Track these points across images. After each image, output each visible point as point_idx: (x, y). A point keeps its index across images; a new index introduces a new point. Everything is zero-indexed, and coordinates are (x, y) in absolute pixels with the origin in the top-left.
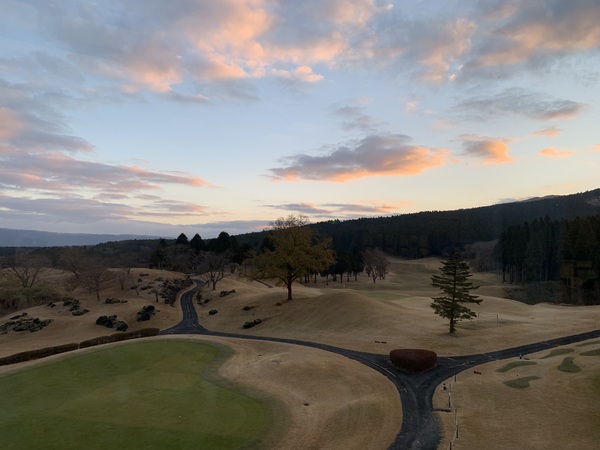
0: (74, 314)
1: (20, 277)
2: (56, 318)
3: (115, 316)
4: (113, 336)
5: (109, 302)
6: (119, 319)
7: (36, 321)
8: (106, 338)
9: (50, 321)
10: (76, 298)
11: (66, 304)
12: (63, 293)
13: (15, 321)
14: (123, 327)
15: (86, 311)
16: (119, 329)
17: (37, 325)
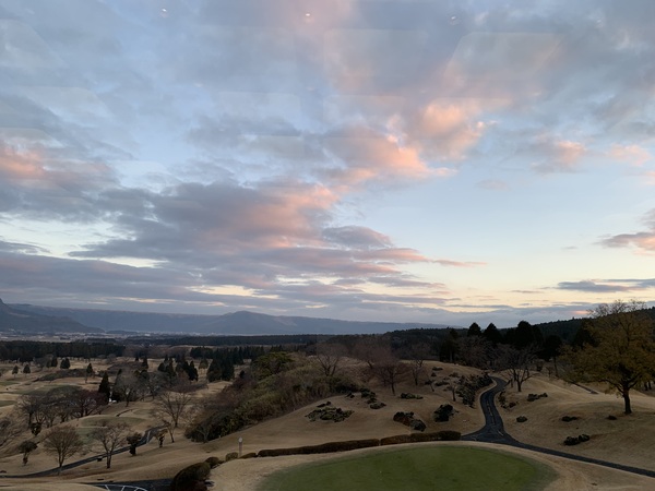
0: (372, 407)
1: (323, 365)
2: (356, 410)
3: (412, 414)
4: (413, 435)
5: (404, 396)
6: (416, 416)
7: (339, 411)
8: (405, 436)
9: (351, 412)
10: (372, 390)
11: (364, 396)
12: (360, 384)
13: (322, 409)
14: (421, 427)
15: (383, 405)
16: (416, 428)
17: (340, 416)
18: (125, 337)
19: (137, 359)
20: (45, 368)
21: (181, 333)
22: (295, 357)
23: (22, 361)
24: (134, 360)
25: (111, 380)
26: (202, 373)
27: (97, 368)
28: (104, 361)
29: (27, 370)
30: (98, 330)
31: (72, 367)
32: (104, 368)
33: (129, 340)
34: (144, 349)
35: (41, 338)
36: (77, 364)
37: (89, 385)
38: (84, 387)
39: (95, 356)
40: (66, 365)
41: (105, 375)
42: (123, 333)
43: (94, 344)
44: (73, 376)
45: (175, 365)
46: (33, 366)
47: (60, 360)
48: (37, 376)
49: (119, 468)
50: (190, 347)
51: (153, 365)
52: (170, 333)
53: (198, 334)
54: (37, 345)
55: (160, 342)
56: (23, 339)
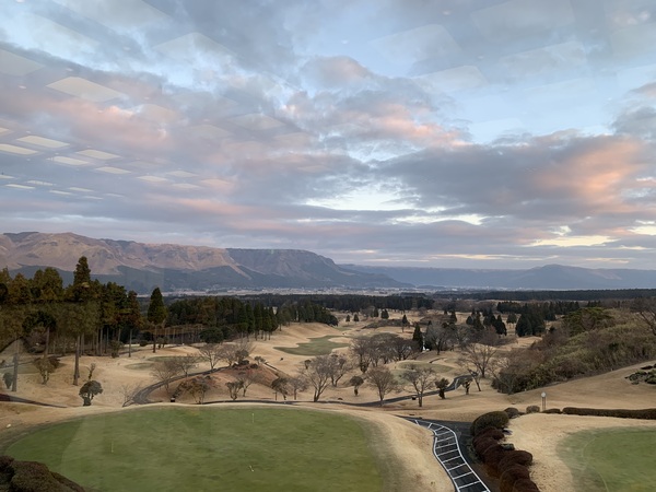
1: (649, 323)
13: (647, 371)
18: (434, 291)
19: (446, 313)
20: (370, 318)
21: (488, 288)
22: (615, 313)
23: (352, 311)
24: (443, 313)
25: (423, 330)
26: (511, 328)
27: (411, 320)
28: (417, 313)
29: (356, 320)
30: (410, 285)
31: (390, 318)
32: (417, 320)
33: (437, 295)
34: (452, 303)
35: (365, 293)
36: (395, 315)
37: (406, 334)
38: (401, 336)
39: (409, 309)
40: (385, 315)
41: (417, 325)
42: (432, 288)
43: (407, 298)
44: (392, 325)
45: (482, 319)
46: (361, 317)
47: (380, 311)
48: (364, 324)
49: (430, 408)
50: (497, 301)
51: (461, 318)
52: (476, 288)
53: (505, 289)
54: (363, 298)
55: (468, 297)
56: (352, 293)
